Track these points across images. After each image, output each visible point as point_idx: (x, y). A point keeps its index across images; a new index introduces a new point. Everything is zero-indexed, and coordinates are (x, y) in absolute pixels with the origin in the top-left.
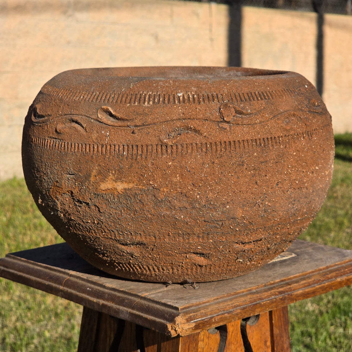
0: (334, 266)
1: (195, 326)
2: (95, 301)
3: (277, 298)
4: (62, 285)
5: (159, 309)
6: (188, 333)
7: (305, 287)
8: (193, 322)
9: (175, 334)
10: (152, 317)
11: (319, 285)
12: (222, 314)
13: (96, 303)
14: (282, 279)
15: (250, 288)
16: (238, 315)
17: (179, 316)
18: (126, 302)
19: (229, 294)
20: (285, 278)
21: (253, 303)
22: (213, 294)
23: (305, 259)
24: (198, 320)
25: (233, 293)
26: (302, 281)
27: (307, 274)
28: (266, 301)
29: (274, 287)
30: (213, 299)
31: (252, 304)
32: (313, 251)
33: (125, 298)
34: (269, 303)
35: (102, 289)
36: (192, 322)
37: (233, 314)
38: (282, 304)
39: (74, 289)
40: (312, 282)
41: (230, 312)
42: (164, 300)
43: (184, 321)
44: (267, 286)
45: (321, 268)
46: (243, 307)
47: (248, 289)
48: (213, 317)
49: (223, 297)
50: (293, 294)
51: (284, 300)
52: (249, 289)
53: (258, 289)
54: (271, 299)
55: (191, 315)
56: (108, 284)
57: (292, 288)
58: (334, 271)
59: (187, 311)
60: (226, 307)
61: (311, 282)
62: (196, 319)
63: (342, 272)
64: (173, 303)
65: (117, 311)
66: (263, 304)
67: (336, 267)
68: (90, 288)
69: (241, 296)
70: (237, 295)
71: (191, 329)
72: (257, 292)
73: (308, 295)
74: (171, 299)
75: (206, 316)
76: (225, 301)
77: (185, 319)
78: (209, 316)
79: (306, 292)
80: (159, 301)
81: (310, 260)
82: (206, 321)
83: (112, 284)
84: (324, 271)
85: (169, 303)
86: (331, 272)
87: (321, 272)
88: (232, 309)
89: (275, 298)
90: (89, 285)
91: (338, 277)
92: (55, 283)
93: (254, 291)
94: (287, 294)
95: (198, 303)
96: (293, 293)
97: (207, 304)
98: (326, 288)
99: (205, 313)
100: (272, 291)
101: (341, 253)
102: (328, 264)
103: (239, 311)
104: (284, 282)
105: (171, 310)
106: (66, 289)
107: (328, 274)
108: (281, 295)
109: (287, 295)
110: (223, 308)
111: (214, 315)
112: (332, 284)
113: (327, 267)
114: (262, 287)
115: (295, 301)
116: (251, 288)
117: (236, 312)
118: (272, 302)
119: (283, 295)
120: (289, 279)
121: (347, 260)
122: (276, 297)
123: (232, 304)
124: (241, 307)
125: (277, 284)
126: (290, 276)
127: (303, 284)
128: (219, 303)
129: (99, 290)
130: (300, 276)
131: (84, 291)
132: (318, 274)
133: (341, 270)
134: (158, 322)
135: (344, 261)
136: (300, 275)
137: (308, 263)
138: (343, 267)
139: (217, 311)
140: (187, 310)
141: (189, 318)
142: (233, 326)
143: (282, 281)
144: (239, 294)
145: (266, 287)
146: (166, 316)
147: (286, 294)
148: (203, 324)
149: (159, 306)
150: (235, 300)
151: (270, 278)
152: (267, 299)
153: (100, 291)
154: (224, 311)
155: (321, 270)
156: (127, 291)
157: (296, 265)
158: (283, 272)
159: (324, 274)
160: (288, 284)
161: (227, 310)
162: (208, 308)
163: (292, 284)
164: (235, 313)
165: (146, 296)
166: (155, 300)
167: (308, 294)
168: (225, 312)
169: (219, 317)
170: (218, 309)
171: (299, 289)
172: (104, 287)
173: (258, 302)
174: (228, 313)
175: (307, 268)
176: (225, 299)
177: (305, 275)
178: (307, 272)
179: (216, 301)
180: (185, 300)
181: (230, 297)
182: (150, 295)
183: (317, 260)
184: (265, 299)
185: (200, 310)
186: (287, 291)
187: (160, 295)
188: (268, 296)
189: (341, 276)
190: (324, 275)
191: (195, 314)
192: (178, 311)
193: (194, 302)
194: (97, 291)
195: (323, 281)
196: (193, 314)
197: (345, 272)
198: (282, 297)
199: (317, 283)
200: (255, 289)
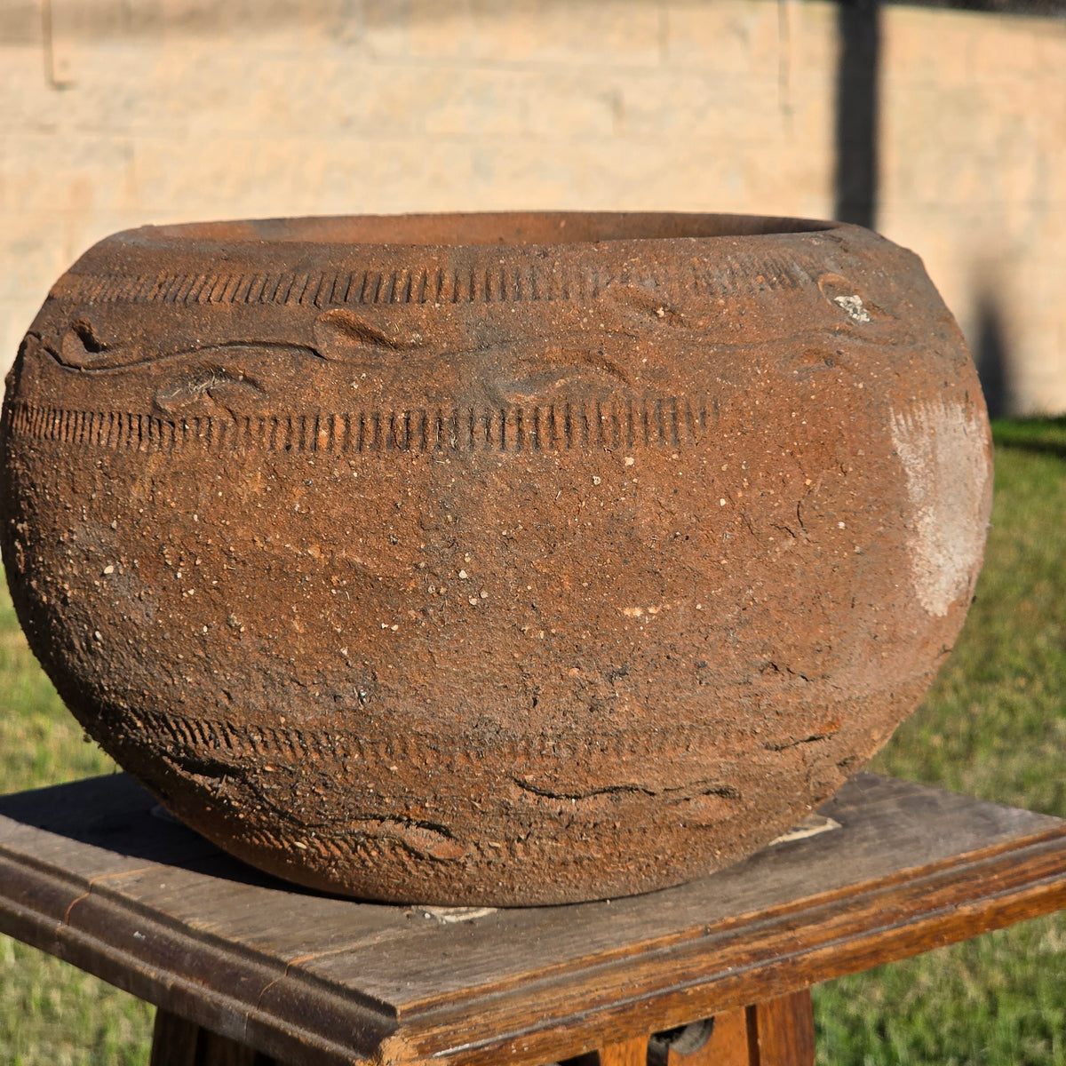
0: (953, 864)
2: (152, 975)
3: (746, 972)
5: (337, 1009)
7: (846, 934)
8: (442, 1056)
10: (315, 1036)
11: (895, 927)
12: (546, 1028)
13: (156, 982)
14: (765, 911)
15: (651, 939)
16: (602, 1030)
17: (393, 1037)
18: (241, 983)
19: (578, 961)
20: (777, 907)
21: (658, 992)
22: (523, 961)
23: (865, 839)
24: (460, 1048)
25: (589, 958)
26: (836, 915)
27: (857, 891)
28: (705, 983)
29: (737, 936)
30: (517, 977)
31: (653, 994)
32: (900, 810)
33: (243, 968)
34: (713, 990)
35: (177, 937)
36: (437, 1057)
37: (586, 1026)
38: (761, 992)
39: (98, 933)
40: (871, 919)
41: (575, 1020)
42: (359, 979)
43: (411, 1052)
44: (711, 933)
45: (908, 870)
46: (623, 1006)
47: (642, 944)
48: (512, 1039)
49: (553, 970)
50: (800, 959)
51: (769, 978)
52: (648, 942)
53: (679, 945)
54: (722, 978)
55: (436, 1031)
56: (197, 919)
57: (798, 938)
58: (951, 883)
59: (421, 1019)
60: (561, 1005)
61: (867, 917)
62: (453, 1046)
63: (979, 885)
64: (383, 988)
65: (215, 1012)
66: (692, 995)
67: (963, 867)
70: (603, 965)
72: (675, 955)
73: (854, 963)
74: (382, 977)
76: (559, 985)
77: (414, 1046)
79: (846, 952)
80: (341, 982)
81: (878, 842)
82: (487, 1053)
83: (210, 920)
84: (917, 881)
85: (369, 992)
86: (940, 884)
87: (907, 884)
88: (583, 1010)
89: (736, 974)
90: (142, 921)
91: (964, 901)
92: (44, 911)
93: (667, 949)
94: (782, 960)
95: (464, 991)
96: (800, 955)
97: (497, 994)
98: (923, 937)
99: (487, 1025)
100: (728, 950)
101: (988, 819)
102: (934, 859)
103: (607, 1018)
104: (774, 921)
105: (372, 1013)
106: (74, 932)
107: (929, 892)
108: (760, 964)
110: (549, 1009)
111: (519, 1032)
112: (942, 924)
113: (929, 869)
114: (693, 936)
115: (807, 982)
116: (654, 941)
117: (596, 1023)
118: (726, 988)
119: (767, 961)
120: (790, 910)
121: (1001, 846)
122: (739, 970)
123: (582, 995)
124: (616, 1003)
125: (749, 927)
126: (795, 899)
127: (838, 926)
128: (536, 991)
129: (167, 939)
130: (831, 899)
131: (125, 942)
132: (896, 891)
133: (976, 878)
134: (328, 1053)
135: (990, 846)
136: (831, 896)
137: (868, 852)
138: (982, 869)
140: (426, 1014)
141: (427, 1043)
142: (620, 1055)
143: (768, 915)
144: (611, 960)
145: (710, 936)
146: (355, 1036)
147: (777, 961)
148: (478, 1060)
149: (339, 998)
150: (595, 980)
151: (728, 905)
152: (707, 978)
153: (171, 942)
154: (553, 1016)
155: (906, 877)
156: (250, 944)
157: (826, 862)
158: (776, 885)
159: (915, 891)
160: (788, 926)
161: (564, 1016)
162: (498, 1009)
163: (798, 926)
164: (591, 1023)
165: (304, 963)
166: (330, 978)
167: (856, 958)
168: (556, 1021)
169: (534, 1038)
170: (533, 1012)
172: (185, 930)
174: (567, 1025)
175: (860, 871)
176: (562, 976)
177: (851, 894)
178: (856, 886)
179: (529, 985)
180: (426, 979)
181: (580, 971)
183: (900, 844)
184: (700, 976)
185: (468, 1016)
186: (781, 951)
187: (350, 960)
188: (713, 969)
189: (976, 896)
190: (916, 895)
191: (450, 1028)
192: (394, 1020)
193: (453, 987)
194: (161, 943)
195: (911, 914)
196: (443, 1029)
197: (991, 886)
198: (760, 970)
199: (888, 920)
200: (670, 943)
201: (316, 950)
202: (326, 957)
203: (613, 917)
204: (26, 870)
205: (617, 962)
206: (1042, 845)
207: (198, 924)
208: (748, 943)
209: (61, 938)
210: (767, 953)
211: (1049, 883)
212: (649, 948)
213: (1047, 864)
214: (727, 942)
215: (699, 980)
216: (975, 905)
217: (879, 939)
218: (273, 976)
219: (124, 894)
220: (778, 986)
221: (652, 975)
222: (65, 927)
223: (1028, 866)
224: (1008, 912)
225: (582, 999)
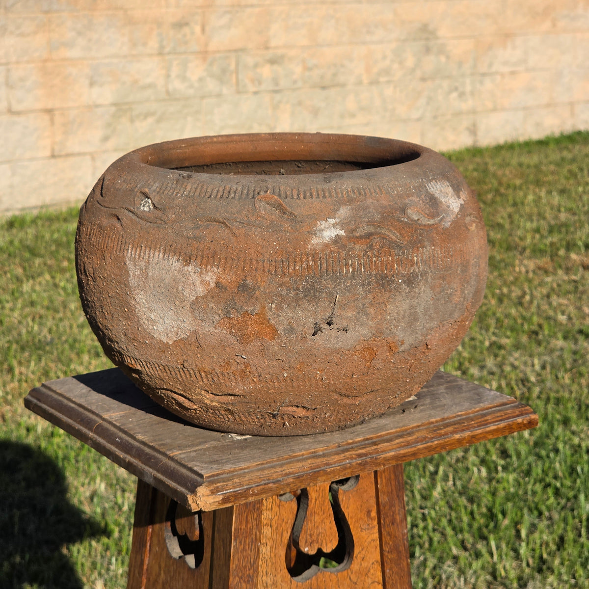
0: (455, 417)
1: (223, 499)
2: (122, 456)
3: (354, 462)
4: (92, 431)
5: (184, 474)
6: (213, 508)
7: (401, 447)
8: (220, 494)
9: (196, 509)
10: (175, 484)
11: (424, 444)
12: (265, 484)
13: (123, 459)
14: (366, 437)
15: (314, 449)
16: (289, 485)
17: (201, 487)
18: (152, 462)
19: (282, 458)
20: (371, 436)
21: (315, 470)
22: (260, 457)
23: (423, 405)
24: (228, 491)
25: (286, 457)
26: (397, 439)
27: (409, 429)
28: (335, 467)
29: (352, 448)
30: (255, 464)
31: (312, 471)
32: (445, 391)
33: (153, 456)
34: (339, 470)
35: (132, 441)
36: (218, 494)
37: (282, 483)
38: (361, 470)
39: (104, 438)
40: (413, 441)
41: (278, 481)
42: (193, 463)
43: (208, 492)
45: (433, 420)
46: (298, 476)
47: (310, 451)
48: (250, 488)
49: (270, 461)
50: (379, 457)
51: (364, 465)
52: (313, 450)
53: (327, 451)
54: (343, 465)
55: (218, 485)
56: (140, 435)
57: (379, 449)
58: (452, 425)
59: (213, 480)
60: (272, 475)
61: (411, 440)
62: (226, 490)
63: (465, 426)
64: (201, 467)
66: (329, 472)
67: (459, 418)
68: (120, 438)
69: (298, 461)
70: (292, 459)
71: (217, 503)
72: (324, 455)
73: (404, 458)
74: (202, 462)
75: (241, 487)
76: (272, 467)
77: (209, 490)
78: (246, 486)
80: (186, 464)
81: (428, 406)
82: (239, 493)
83: (144, 435)
84: (436, 424)
85: (195, 468)
86: (447, 425)
87: (432, 425)
88: (282, 477)
89: (349, 463)
90: (120, 434)
91: (457, 433)
92: (86, 427)
93: (321, 453)
94: (371, 457)
95: (232, 469)
96: (379, 455)
97: (246, 471)
98: (436, 448)
99: (240, 483)
100: (347, 454)
102: (446, 415)
103: (292, 480)
104: (370, 441)
105: (196, 476)
106: (96, 437)
107: (441, 429)
108: (361, 459)
109: (369, 459)
110: (267, 477)
111: (253, 485)
112: (446, 442)
113: (443, 419)
114: (333, 448)
115: (382, 466)
116: (316, 450)
117: (287, 482)
118: (345, 469)
119: (364, 458)
120: (378, 437)
121: (477, 409)
122: (352, 461)
123: (281, 471)
124: (296, 475)
125: (359, 444)
126: (380, 432)
127: (397, 444)
128: (262, 470)
129: (128, 442)
130: (396, 432)
131: (113, 442)
132: (427, 429)
133: (464, 423)
134: (180, 491)
135: (473, 409)
137: (421, 411)
138: (468, 419)
139: (258, 480)
140: (216, 478)
141: (214, 489)
142: (317, 491)
143: (367, 439)
144: (296, 457)
145: (341, 448)
146: (189, 485)
148: (235, 496)
149: (185, 470)
150: (288, 465)
151: (352, 434)
152: (337, 465)
153: (130, 444)
154: (269, 479)
155: (432, 423)
156: (157, 447)
158: (376, 426)
159: (435, 428)
160: (375, 444)
161: (273, 479)
162: (245, 476)
163: (380, 444)
164: (285, 482)
165: (175, 455)
166: (183, 462)
167: (405, 456)
168: (269, 481)
169: (259, 488)
170: (260, 478)
171: (390, 450)
172: (134, 438)
173: (322, 468)
174: (274, 483)
176: (274, 463)
177: (406, 430)
179: (260, 467)
180: (219, 464)
181: (282, 462)
182: (180, 454)
183: (436, 408)
184: (335, 464)
185: (233, 479)
187: (193, 454)
188: (339, 461)
189: (463, 430)
190: (435, 431)
191: (225, 483)
192: (202, 480)
193: (228, 467)
194: (125, 444)
195: (432, 438)
196: (222, 484)
197: (470, 426)
198: (360, 461)
199: (421, 441)
200: (323, 451)
201: (181, 450)
202: (184, 453)
203: (303, 439)
204: (81, 410)
205: (299, 458)
206: (497, 408)
207: (140, 437)
208: (357, 451)
209: (91, 439)
210: (366, 455)
211: (498, 424)
212: (313, 453)
213: (498, 417)
214: (348, 450)
215: (333, 466)
216: (462, 434)
217: (416, 449)
218: (163, 460)
219: (114, 422)
220: (369, 468)
221: (312, 464)
222: (93, 434)
223: (489, 417)
224: (477, 437)
225: (281, 473)
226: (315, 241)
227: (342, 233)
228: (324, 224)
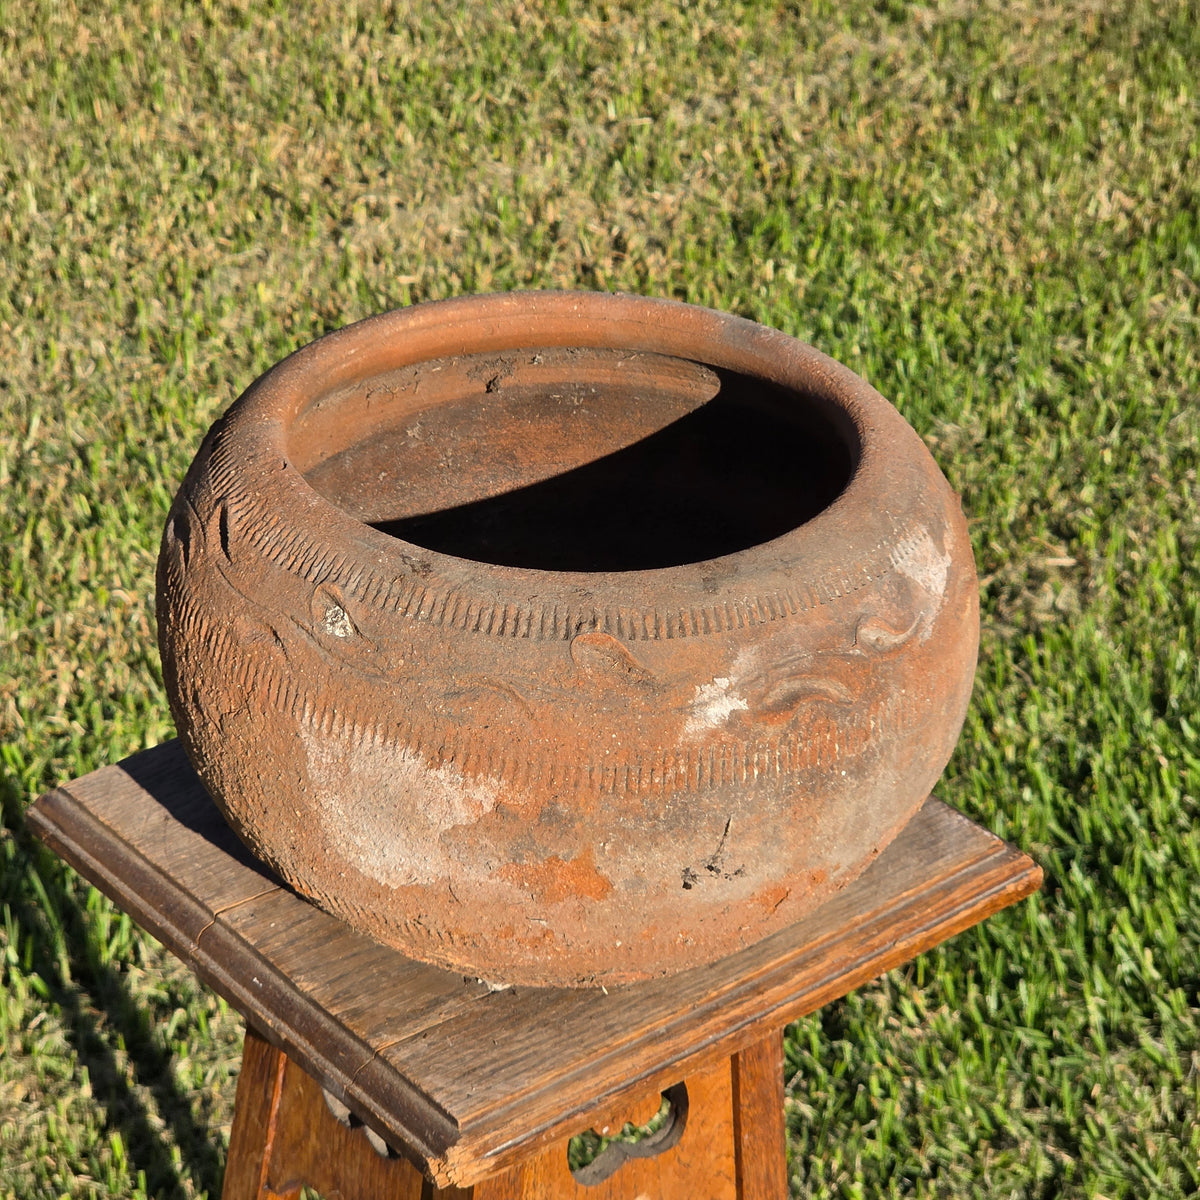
0: (896, 903)
1: (495, 1163)
2: (269, 1022)
4: (195, 942)
6: (477, 1180)
8: (491, 1155)
9: (445, 1184)
10: (398, 1124)
11: (844, 973)
12: (569, 1117)
13: (273, 1029)
14: (740, 980)
15: (650, 1024)
17: (455, 1146)
18: (340, 1056)
20: (751, 975)
21: (655, 1068)
22: (553, 1055)
24: (505, 1146)
25: (602, 1050)
26: (796, 973)
27: (815, 947)
28: (690, 1055)
29: (718, 1007)
30: (549, 1077)
31: (650, 1071)
33: (340, 1042)
34: (697, 1058)
35: (288, 991)
36: (488, 1157)
39: (224, 965)
40: (825, 970)
41: (591, 1105)
42: (430, 1078)
43: (468, 1156)
46: (626, 1086)
48: (544, 1130)
52: (649, 1027)
53: (673, 1024)
55: (487, 1137)
57: (766, 1000)
58: (891, 922)
59: (474, 1126)
60: (580, 1096)
61: (821, 969)
62: (500, 1145)
63: (914, 921)
64: (448, 1093)
67: (903, 904)
68: (261, 978)
69: (624, 1055)
71: (486, 1172)
72: (669, 1034)
73: (808, 1008)
74: (446, 1076)
75: (526, 1132)
76: (578, 1079)
77: (471, 1152)
78: (535, 1128)
80: (416, 1082)
82: (525, 1145)
83: (313, 982)
85: (438, 1098)
90: (260, 966)
92: (180, 929)
95: (508, 1098)
97: (532, 1094)
98: (864, 975)
100: (710, 1023)
101: (933, 832)
103: (615, 1099)
104: (748, 987)
105: (441, 1118)
106: (203, 956)
107: (873, 935)
109: (750, 1025)
110: (571, 1102)
111: (548, 1124)
117: (606, 1104)
119: (740, 1024)
120: (762, 974)
122: (718, 1036)
123: (597, 1085)
124: (622, 1085)
125: (729, 996)
127: (799, 982)
128: (562, 1088)
129: (280, 991)
130: (795, 957)
131: (246, 983)
132: (846, 939)
133: (913, 913)
134: (409, 1144)
138: (918, 904)
139: (557, 1112)
141: (480, 1148)
143: (743, 984)
146: (428, 1134)
148: (518, 1152)
149: (416, 1096)
153: (284, 996)
154: (574, 1107)
155: (856, 924)
156: (344, 1019)
160: (759, 990)
161: (583, 1104)
163: (767, 989)
165: (388, 1050)
166: (408, 1073)
168: (576, 1109)
169: (559, 1127)
170: (559, 1106)
171: (785, 999)
172: (293, 986)
173: (668, 1062)
174: (583, 1111)
177: (811, 950)
180: (480, 1080)
182: (397, 1047)
186: (751, 1014)
187: (422, 1048)
188: (698, 1040)
189: (911, 931)
190: (862, 943)
191: (498, 1132)
192: (455, 1129)
194: (276, 993)
196: (492, 1134)
198: (733, 1034)
200: (665, 1024)
201: (396, 1032)
202: (405, 1043)
207: (306, 986)
208: (726, 1013)
209: (196, 960)
212: (648, 1031)
213: (972, 888)
214: (710, 1014)
215: (686, 1052)
216: (910, 939)
217: (830, 986)
218: (364, 1057)
219: (241, 934)
221: (649, 1056)
222: (197, 949)
223: (957, 894)
225: (596, 1088)
226: (691, 727)
227: (742, 705)
228: (708, 691)
